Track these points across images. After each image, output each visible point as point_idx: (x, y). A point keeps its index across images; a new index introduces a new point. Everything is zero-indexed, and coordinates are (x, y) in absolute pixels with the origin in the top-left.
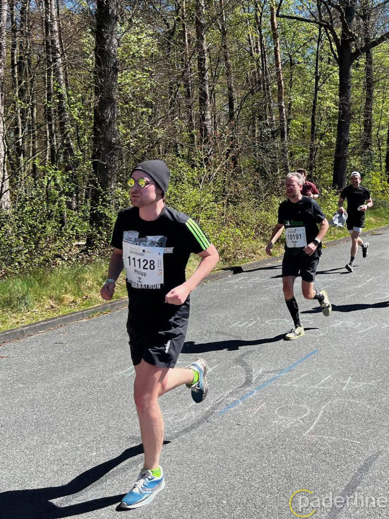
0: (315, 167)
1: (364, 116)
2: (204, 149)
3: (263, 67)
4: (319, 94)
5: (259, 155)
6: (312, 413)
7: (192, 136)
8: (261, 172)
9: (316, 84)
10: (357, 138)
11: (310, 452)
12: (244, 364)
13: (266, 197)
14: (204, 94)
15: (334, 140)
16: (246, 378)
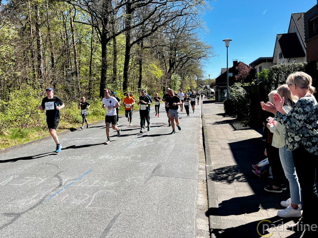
0: (91, 89)
1: (113, 66)
2: (40, 81)
3: (67, 44)
4: (93, 57)
5: (66, 84)
6: (90, 197)
7: (34, 75)
8: (67, 91)
9: (92, 52)
10: (110, 76)
11: (89, 215)
12: (59, 177)
13: (69, 102)
14: (40, 56)
15: (100, 77)
16: (60, 183)
